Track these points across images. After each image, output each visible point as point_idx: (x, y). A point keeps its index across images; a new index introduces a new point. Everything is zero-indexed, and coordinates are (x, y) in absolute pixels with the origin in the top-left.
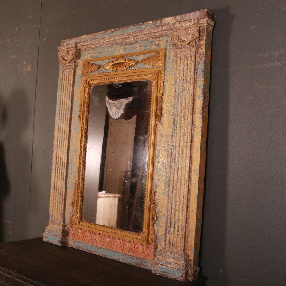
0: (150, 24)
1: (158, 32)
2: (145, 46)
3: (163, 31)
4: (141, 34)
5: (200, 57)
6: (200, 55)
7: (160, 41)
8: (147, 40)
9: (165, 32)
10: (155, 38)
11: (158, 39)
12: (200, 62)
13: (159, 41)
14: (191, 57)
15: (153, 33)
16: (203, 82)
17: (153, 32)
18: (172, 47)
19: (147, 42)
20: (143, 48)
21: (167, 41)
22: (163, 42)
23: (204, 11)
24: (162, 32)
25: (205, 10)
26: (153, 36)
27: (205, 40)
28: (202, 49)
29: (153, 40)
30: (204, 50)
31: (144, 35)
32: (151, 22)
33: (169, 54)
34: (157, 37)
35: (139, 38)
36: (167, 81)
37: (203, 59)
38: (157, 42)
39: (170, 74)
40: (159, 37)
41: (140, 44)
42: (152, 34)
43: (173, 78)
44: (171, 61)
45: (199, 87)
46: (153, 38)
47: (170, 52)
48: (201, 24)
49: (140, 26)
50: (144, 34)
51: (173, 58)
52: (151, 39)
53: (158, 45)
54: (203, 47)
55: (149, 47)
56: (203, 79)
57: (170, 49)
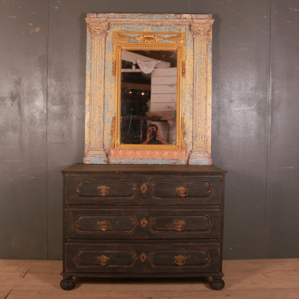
1: (179, 22)
2: (169, 29)
3: (183, 22)
4: (166, 21)
5: (209, 41)
7: (181, 28)
8: (171, 25)
9: (184, 23)
10: (177, 25)
11: (179, 26)
12: (209, 44)
13: (180, 27)
14: (204, 40)
15: (176, 22)
17: (176, 21)
18: (190, 33)
19: (171, 27)
21: (186, 28)
22: (183, 29)
24: (182, 23)
26: (175, 24)
27: (212, 32)
29: (175, 26)
30: (211, 37)
32: (173, 15)
33: (188, 37)
34: (178, 25)
35: (165, 23)
36: (188, 52)
37: (211, 42)
38: (178, 28)
39: (189, 49)
40: (180, 25)
41: (165, 27)
43: (192, 51)
45: (209, 58)
46: (175, 25)
47: (188, 35)
49: (164, 16)
50: (169, 21)
52: (173, 25)
53: (179, 30)
55: (172, 30)
57: (188, 33)
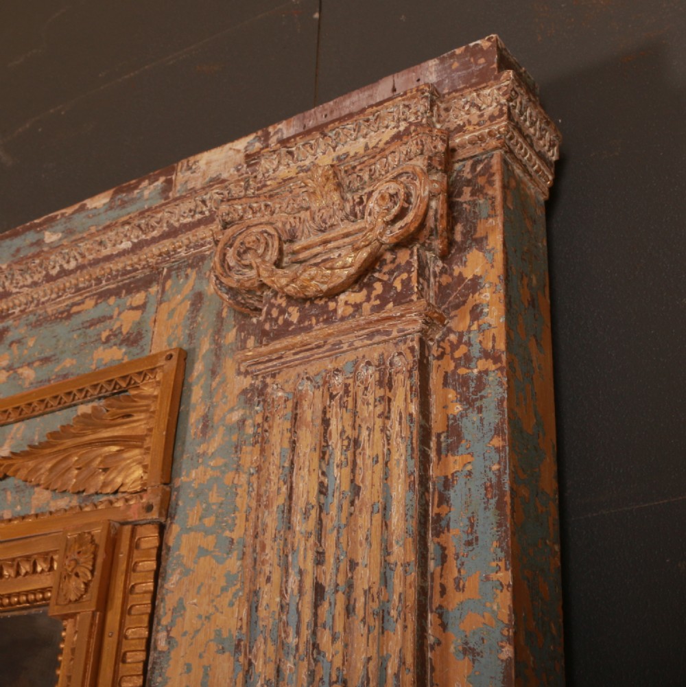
0: (96, 213)
1: (137, 247)
2: (46, 360)
3: (173, 233)
4: (29, 281)
5: (465, 381)
6: (468, 359)
7: (151, 309)
8: (67, 315)
9: (183, 238)
10: (116, 292)
11: (139, 298)
12: (470, 425)
13: (142, 307)
14: (386, 382)
15: (108, 258)
16: (502, 603)
17: (105, 252)
18: (231, 335)
19: (61, 329)
20: (28, 373)
21: (198, 299)
22: (171, 313)
23: (477, 51)
24: (166, 245)
25: (484, 43)
26: (105, 285)
27: (496, 241)
28: (476, 313)
29: (103, 309)
30: (495, 316)
31: (47, 286)
32: (100, 201)
33: (210, 394)
34: (131, 289)
35: (17, 311)
36: (180, 608)
37: (495, 390)
38: (127, 321)
39: (203, 552)
40: (146, 283)
41: (15, 346)
42: (97, 272)
43: (230, 579)
44: (217, 440)
45: (467, 650)
46: (104, 296)
47: (214, 373)
48: (460, 129)
49: (31, 237)
50: (49, 278)
51: (236, 416)
52: (90, 303)
53: (133, 340)
54: (491, 299)
55: (68, 363)
56: (506, 576)
57: (218, 352)
